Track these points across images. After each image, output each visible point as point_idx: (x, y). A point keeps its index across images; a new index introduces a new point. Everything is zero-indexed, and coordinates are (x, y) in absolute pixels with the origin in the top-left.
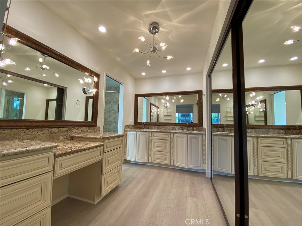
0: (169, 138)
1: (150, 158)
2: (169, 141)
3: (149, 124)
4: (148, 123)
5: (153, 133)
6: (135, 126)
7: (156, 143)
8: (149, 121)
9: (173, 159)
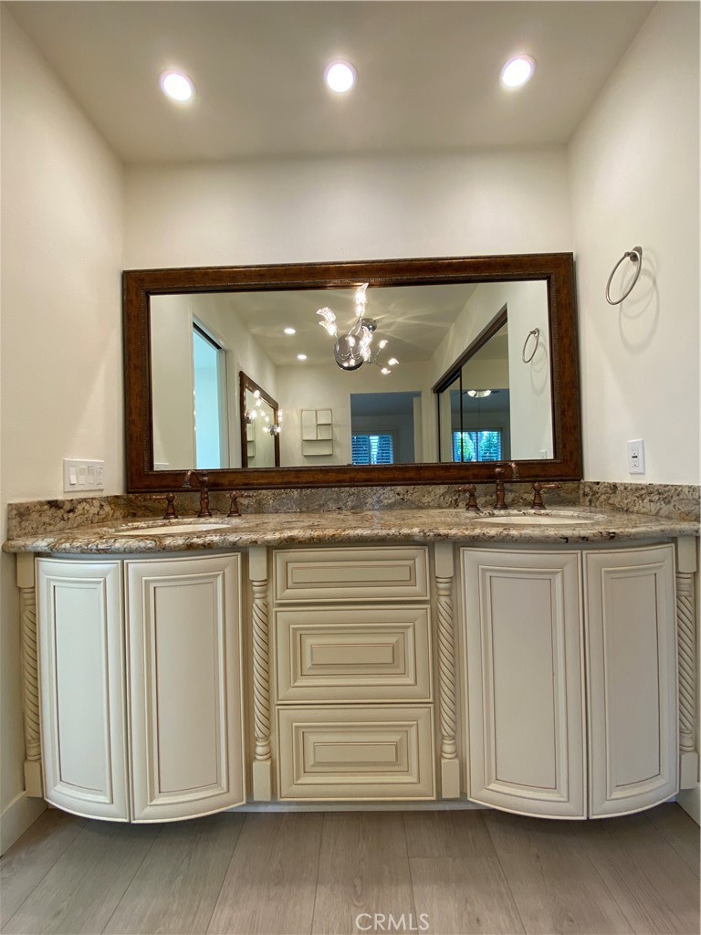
0: (418, 589)
1: (261, 770)
2: (418, 613)
3: (239, 480)
4: (235, 472)
5: (280, 558)
6: (139, 499)
7: (309, 642)
8: (236, 464)
9: (459, 755)
